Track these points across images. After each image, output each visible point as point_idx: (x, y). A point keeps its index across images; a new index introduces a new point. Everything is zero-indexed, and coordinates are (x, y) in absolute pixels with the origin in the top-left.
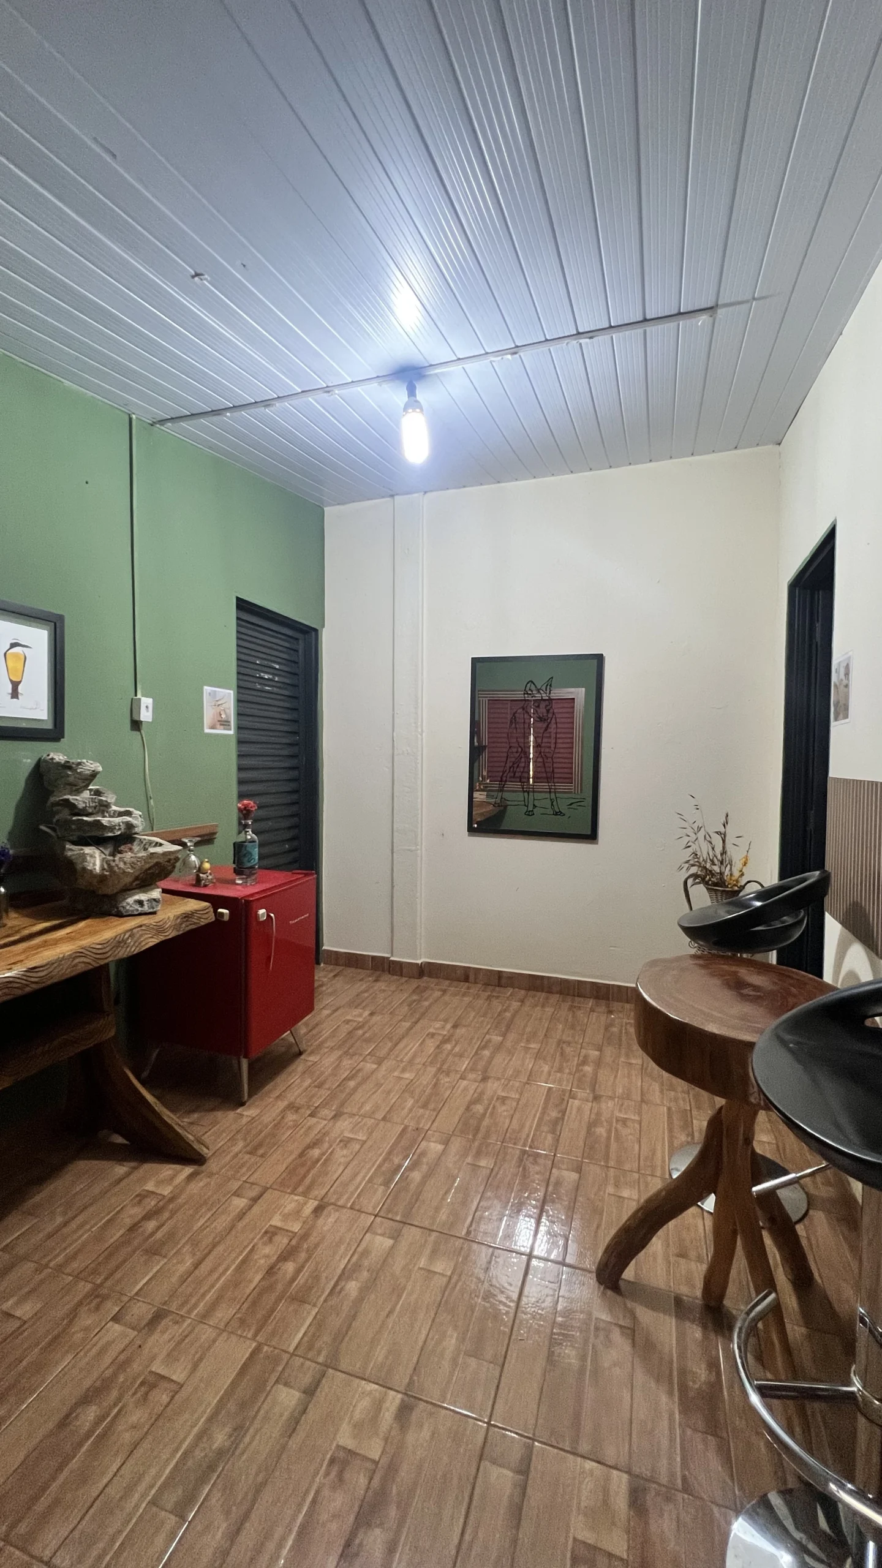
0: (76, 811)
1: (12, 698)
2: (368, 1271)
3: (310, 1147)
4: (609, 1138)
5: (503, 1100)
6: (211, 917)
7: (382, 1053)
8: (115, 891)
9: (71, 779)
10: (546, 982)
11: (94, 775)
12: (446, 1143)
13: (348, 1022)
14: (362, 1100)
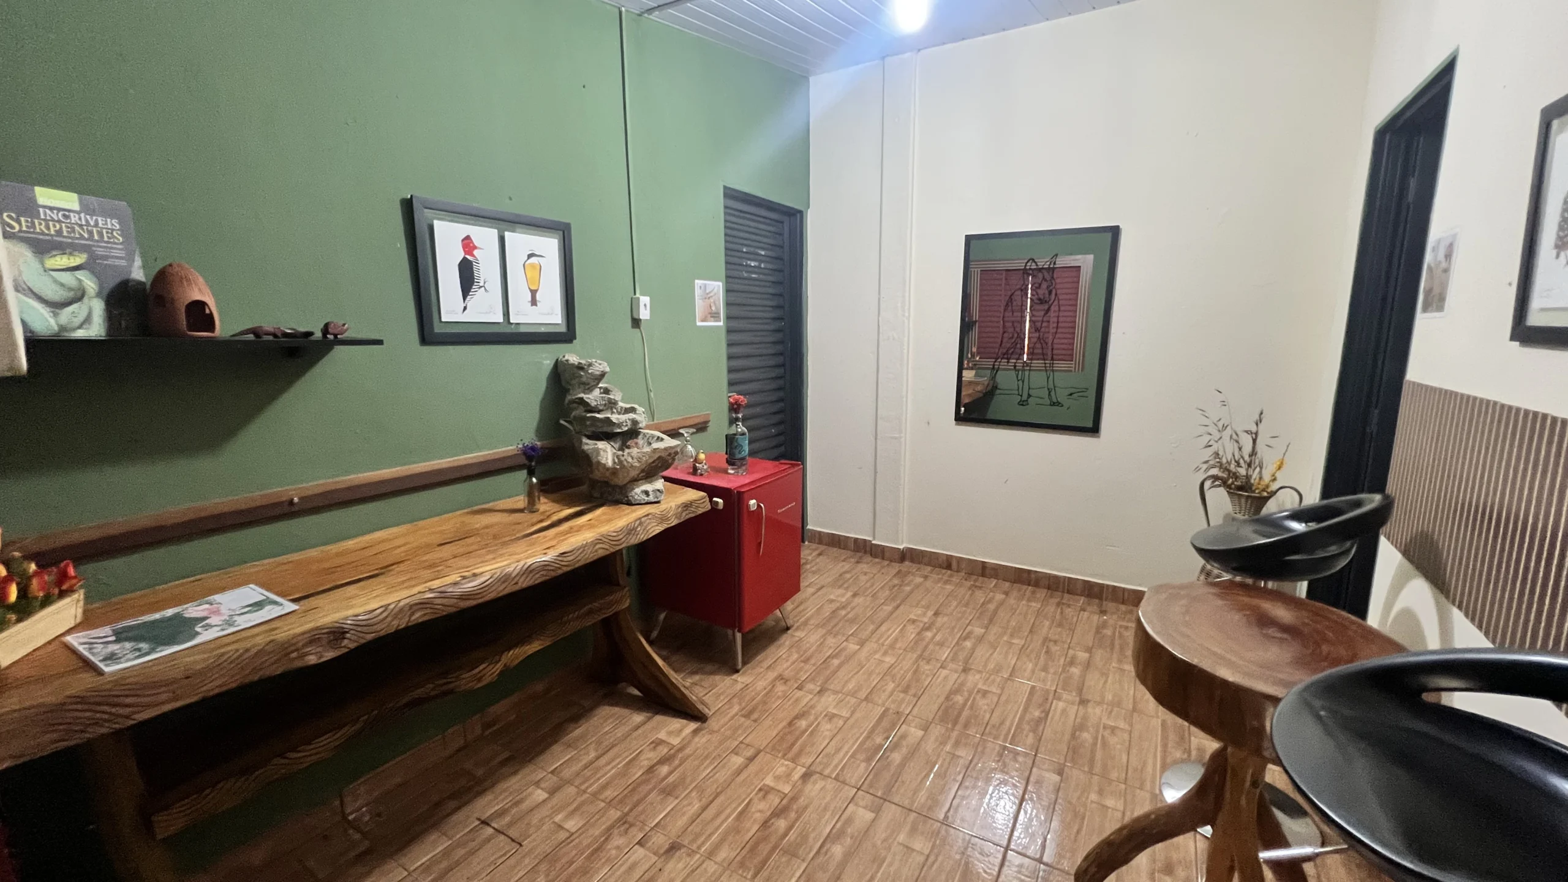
0: (589, 408)
1: (532, 305)
2: (851, 838)
3: (798, 717)
4: (1095, 744)
5: (985, 693)
6: (708, 507)
7: (864, 635)
8: (625, 482)
9: (584, 379)
10: (1033, 576)
11: (603, 375)
12: (926, 729)
13: (831, 601)
14: (846, 678)
